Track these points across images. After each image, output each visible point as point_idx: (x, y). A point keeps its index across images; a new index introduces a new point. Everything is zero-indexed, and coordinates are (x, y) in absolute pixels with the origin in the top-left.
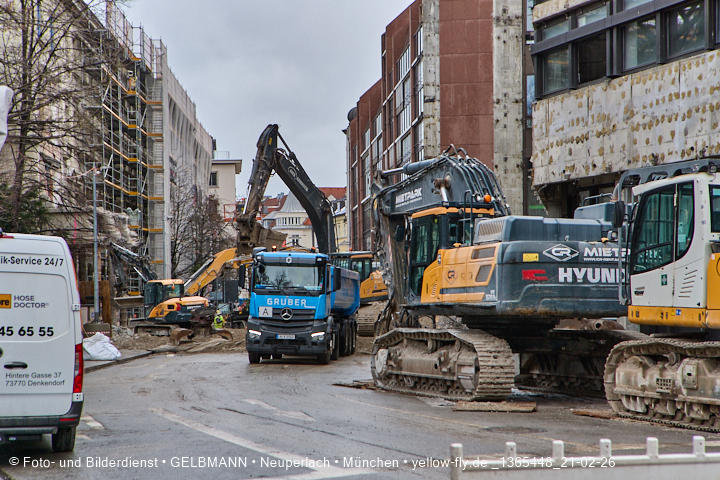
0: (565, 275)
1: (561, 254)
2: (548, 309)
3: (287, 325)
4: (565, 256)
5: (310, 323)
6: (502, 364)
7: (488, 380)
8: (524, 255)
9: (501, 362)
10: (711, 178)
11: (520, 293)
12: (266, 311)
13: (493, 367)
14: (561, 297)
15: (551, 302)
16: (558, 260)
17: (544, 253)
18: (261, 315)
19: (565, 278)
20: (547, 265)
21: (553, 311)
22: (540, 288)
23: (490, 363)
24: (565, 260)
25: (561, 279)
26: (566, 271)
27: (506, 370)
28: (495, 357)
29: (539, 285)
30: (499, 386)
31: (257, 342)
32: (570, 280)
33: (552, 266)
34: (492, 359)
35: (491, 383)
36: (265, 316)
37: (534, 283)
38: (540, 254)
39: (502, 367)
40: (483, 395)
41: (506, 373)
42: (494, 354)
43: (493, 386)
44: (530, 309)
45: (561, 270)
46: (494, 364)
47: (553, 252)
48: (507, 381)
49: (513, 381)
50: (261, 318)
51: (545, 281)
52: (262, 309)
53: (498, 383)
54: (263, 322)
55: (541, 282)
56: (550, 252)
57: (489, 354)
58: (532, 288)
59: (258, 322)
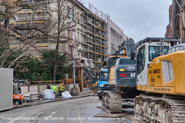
0: (133, 75)
1: (132, 69)
2: (127, 86)
3: (108, 89)
4: (133, 69)
5: (114, 89)
6: (118, 102)
7: (113, 107)
8: (120, 69)
9: (118, 101)
10: (150, 44)
11: (119, 81)
12: (102, 85)
13: (115, 103)
14: (131, 82)
15: (128, 84)
16: (130, 70)
17: (126, 68)
18: (101, 86)
19: (133, 76)
20: (127, 72)
21: (129, 86)
22: (125, 79)
23: (114, 102)
24: (133, 70)
25: (132, 76)
26: (133, 74)
27: (119, 104)
28: (116, 100)
29: (125, 78)
30: (117, 109)
31: (100, 94)
32: (134, 76)
33: (129, 72)
34: (115, 101)
35: (115, 108)
36: (102, 86)
37: (123, 78)
38: (125, 69)
39: (118, 103)
40: (113, 112)
41: (119, 105)
42: (116, 99)
43: (115, 109)
44: (122, 86)
45: (132, 74)
46: (115, 102)
47: (129, 68)
48: (120, 107)
49: (122, 107)
50: (101, 87)
51: (126, 77)
52: (101, 85)
53: (117, 108)
54: (101, 88)
55: (125, 77)
56: (128, 68)
57: (114, 99)
58: (122, 79)
59: (100, 88)
